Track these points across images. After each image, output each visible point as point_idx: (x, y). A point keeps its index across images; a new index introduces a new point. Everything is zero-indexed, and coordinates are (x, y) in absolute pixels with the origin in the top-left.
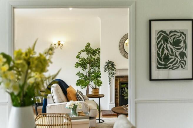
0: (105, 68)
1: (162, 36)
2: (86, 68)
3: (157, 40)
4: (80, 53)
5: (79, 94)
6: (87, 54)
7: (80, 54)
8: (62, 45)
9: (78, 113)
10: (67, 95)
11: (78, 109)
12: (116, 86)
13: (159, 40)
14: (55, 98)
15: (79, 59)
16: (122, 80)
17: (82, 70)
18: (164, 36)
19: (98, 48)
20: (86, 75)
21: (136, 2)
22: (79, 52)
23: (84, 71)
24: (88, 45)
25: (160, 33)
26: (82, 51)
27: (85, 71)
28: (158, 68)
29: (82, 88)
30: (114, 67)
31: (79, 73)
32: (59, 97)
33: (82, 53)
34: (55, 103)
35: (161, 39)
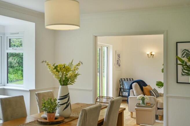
1: (185, 53)
3: (182, 55)
5: (152, 91)
8: (153, 55)
9: (146, 103)
10: (144, 91)
11: (146, 101)
13: (184, 55)
14: (135, 92)
18: (187, 53)
21: (167, 31)
25: (184, 51)
28: (182, 75)
29: (159, 88)
32: (137, 92)
34: (134, 96)
35: (185, 55)
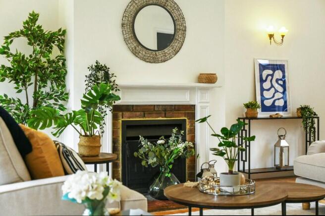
0: (87, 82)
2: (28, 84)
4: (9, 41)
6: (29, 44)
7: (12, 41)
12: (114, 133)
15: (8, 57)
16: (130, 118)
17: (16, 88)
19: (60, 30)
20: (27, 104)
22: (7, 38)
23: (20, 91)
24: (34, 18)
26: (17, 35)
27: (24, 92)
30: (112, 79)
31: (4, 98)
33: (16, 40)
